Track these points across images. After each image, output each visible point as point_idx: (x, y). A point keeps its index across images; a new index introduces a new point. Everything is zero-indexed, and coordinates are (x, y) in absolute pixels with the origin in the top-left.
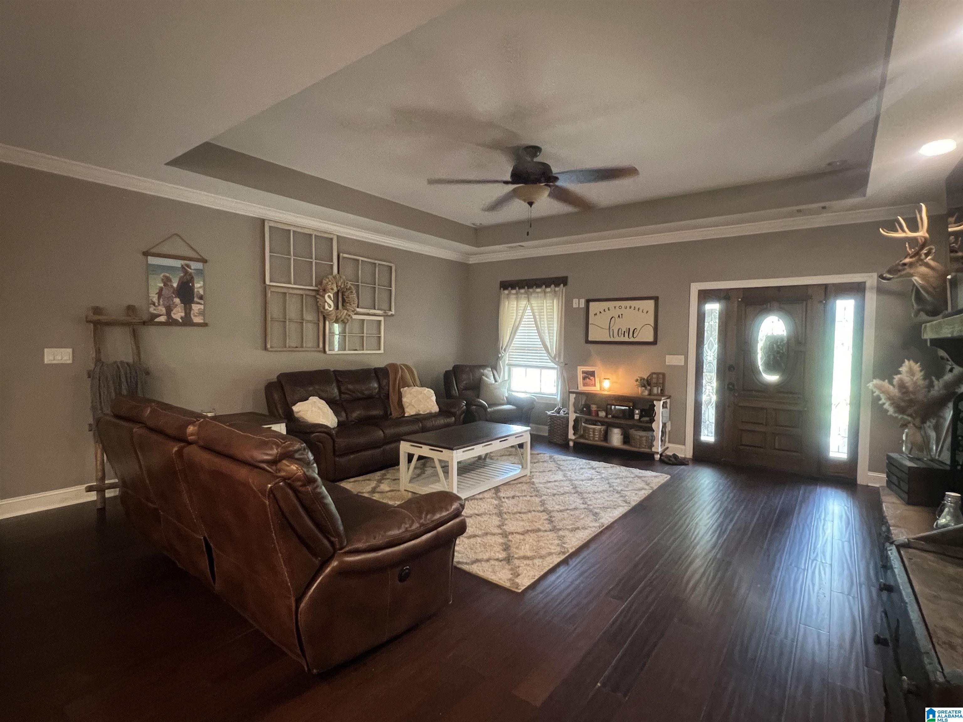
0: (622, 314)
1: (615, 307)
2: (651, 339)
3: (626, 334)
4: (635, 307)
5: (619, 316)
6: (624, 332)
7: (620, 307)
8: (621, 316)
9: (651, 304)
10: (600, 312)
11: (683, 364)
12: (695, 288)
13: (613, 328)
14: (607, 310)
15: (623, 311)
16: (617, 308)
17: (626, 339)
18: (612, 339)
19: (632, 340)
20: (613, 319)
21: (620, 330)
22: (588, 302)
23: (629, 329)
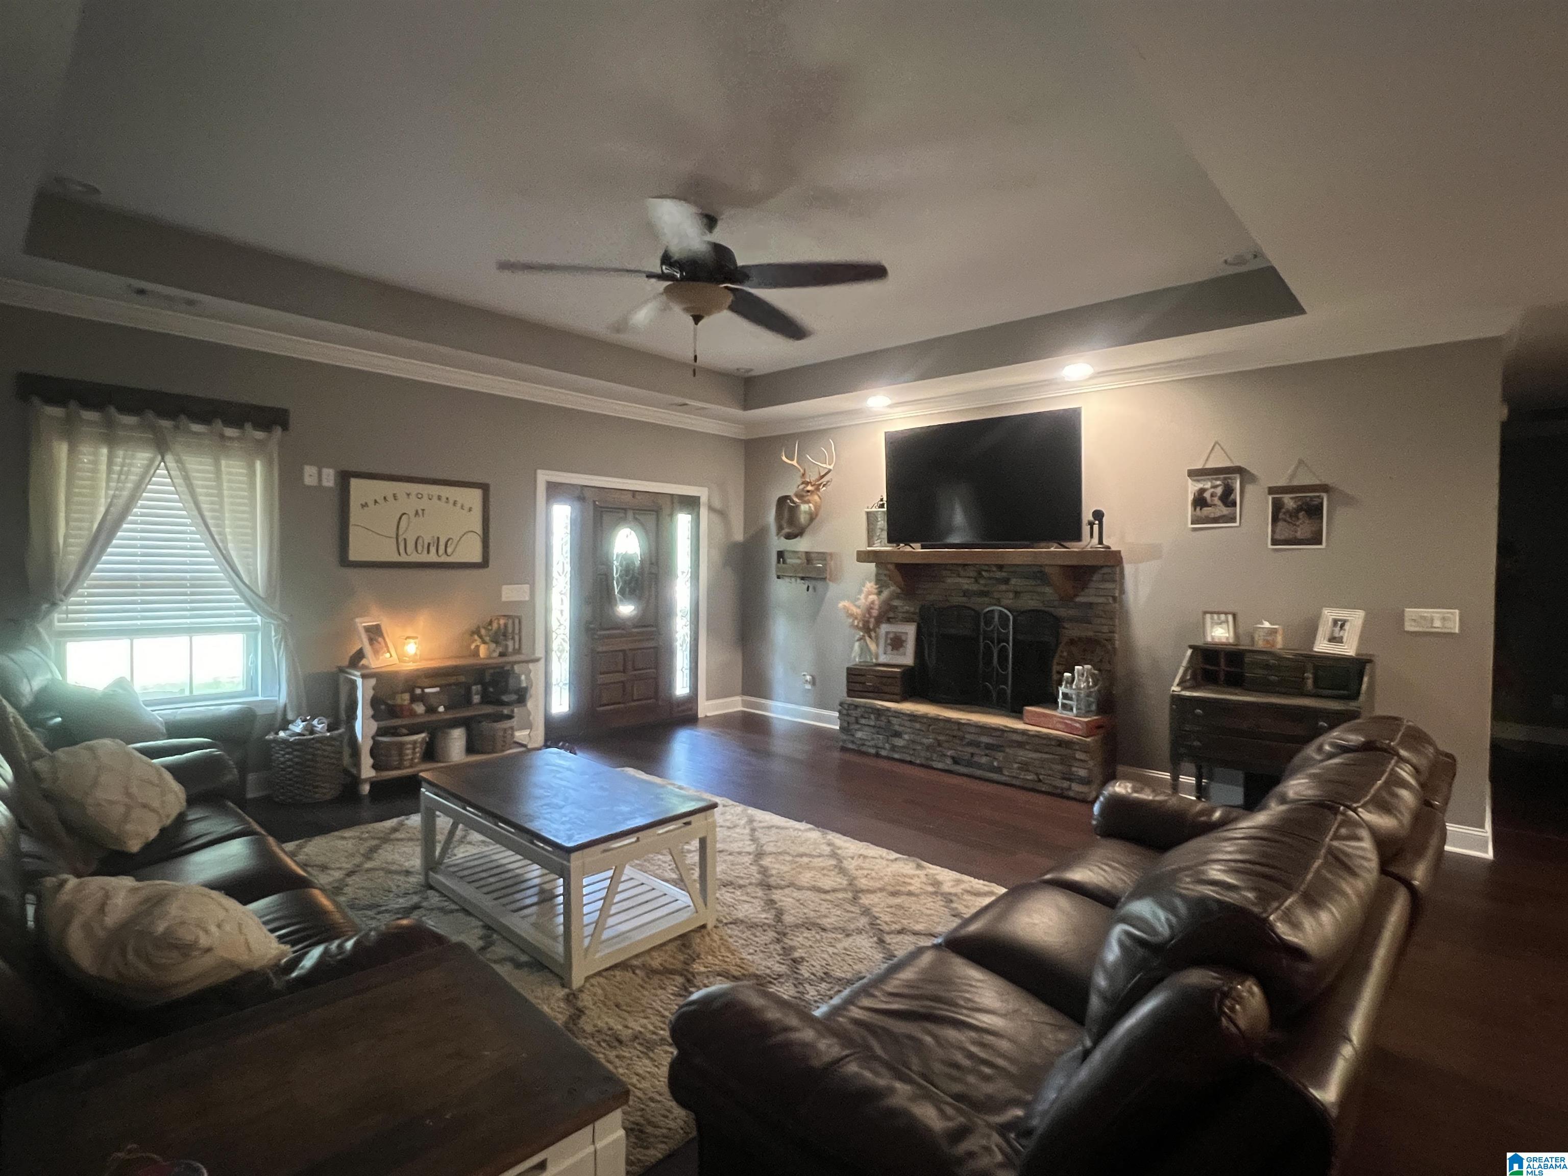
0: (423, 510)
1: (408, 495)
2: (477, 558)
3: (433, 550)
4: (447, 499)
5: (417, 513)
6: (429, 545)
7: (419, 496)
8: (420, 512)
9: (476, 495)
10: (376, 502)
11: (527, 598)
12: (543, 477)
13: (404, 536)
14: (390, 498)
15: (424, 503)
16: (413, 497)
17: (432, 558)
18: (404, 558)
19: (444, 559)
20: (404, 517)
21: (420, 541)
22: (344, 477)
23: (438, 538)
